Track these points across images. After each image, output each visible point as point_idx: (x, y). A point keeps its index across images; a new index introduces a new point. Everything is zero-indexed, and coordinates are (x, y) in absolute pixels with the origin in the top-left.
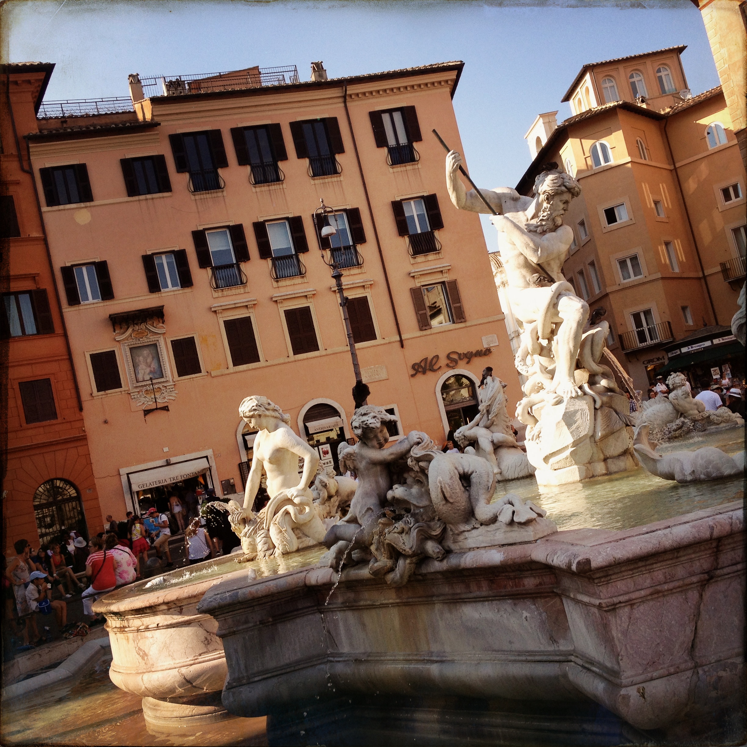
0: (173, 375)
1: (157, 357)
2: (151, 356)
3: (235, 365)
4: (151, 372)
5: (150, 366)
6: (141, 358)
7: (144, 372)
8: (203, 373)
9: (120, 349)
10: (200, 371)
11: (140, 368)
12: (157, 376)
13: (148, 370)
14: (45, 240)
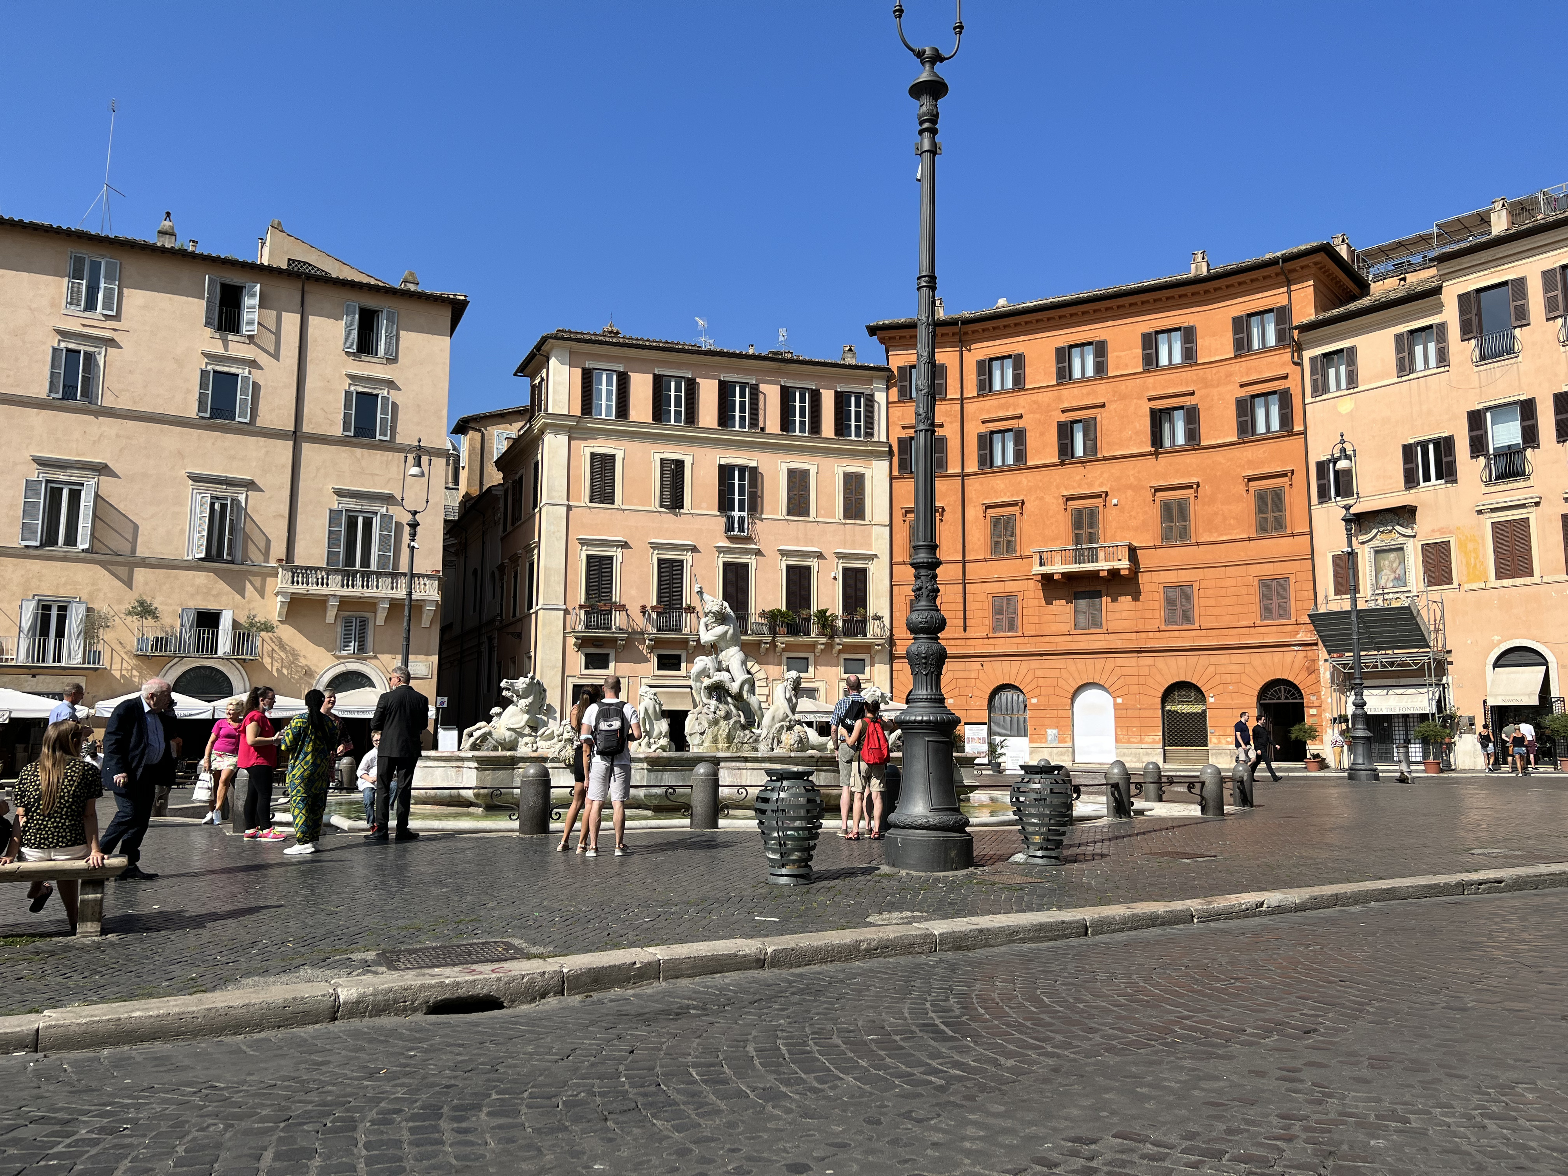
0: (1417, 585)
1: (1403, 562)
2: (1397, 561)
3: (1498, 577)
4: (1395, 578)
5: (1395, 572)
6: (1387, 562)
7: (1387, 578)
8: (1455, 585)
9: (1363, 552)
10: (1451, 582)
11: (1383, 573)
12: (1401, 583)
13: (1392, 577)
14: (1304, 433)
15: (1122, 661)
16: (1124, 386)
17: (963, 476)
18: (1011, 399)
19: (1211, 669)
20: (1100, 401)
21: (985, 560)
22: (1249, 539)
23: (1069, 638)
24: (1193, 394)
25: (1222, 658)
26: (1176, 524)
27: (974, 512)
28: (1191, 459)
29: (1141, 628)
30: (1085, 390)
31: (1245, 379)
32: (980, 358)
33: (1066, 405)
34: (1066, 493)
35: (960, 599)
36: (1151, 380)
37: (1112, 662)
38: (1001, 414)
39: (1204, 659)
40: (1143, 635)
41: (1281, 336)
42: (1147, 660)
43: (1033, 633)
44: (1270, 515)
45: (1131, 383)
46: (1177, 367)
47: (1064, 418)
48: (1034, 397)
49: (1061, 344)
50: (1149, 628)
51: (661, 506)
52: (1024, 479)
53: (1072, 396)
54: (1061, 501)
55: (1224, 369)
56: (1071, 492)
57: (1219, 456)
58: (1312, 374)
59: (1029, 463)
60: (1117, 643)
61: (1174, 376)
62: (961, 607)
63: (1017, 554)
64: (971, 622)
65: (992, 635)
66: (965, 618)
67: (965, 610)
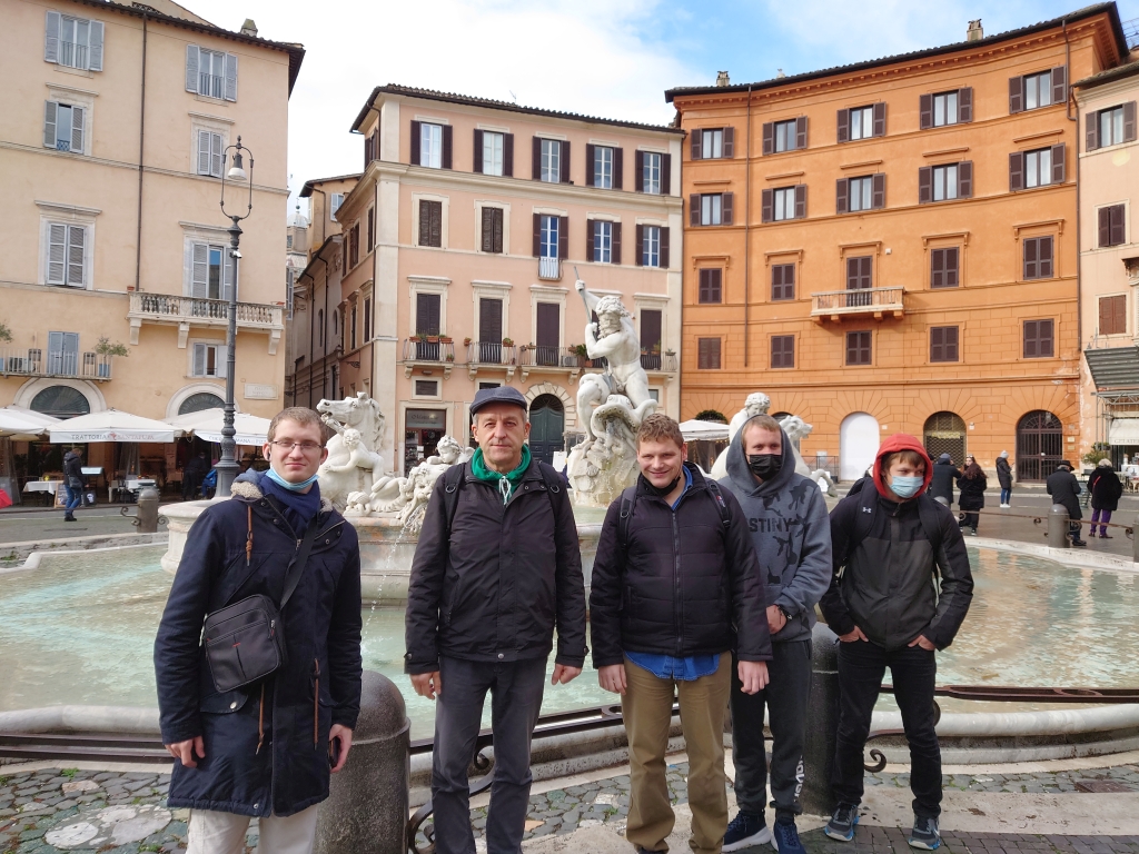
9: (1131, 294)
14: (1077, 185)
15: (889, 393)
16: (900, 145)
17: (749, 229)
18: (793, 159)
19: (973, 400)
20: (878, 159)
21: (766, 303)
22: (1016, 283)
23: (841, 373)
24: (966, 151)
25: (983, 391)
26: (945, 271)
27: (758, 262)
28: (963, 212)
29: (908, 364)
30: (864, 149)
31: (1019, 137)
32: (767, 122)
33: (845, 163)
34: (842, 243)
35: (742, 337)
36: (927, 139)
37: (878, 394)
38: (784, 173)
39: (966, 392)
40: (909, 370)
41: (1057, 95)
42: (911, 392)
43: (807, 368)
44: (1038, 262)
45: (907, 142)
46: (953, 126)
47: (843, 175)
48: (816, 157)
49: (842, 108)
50: (915, 363)
51: (483, 250)
52: (804, 231)
53: (851, 155)
54: (838, 251)
55: (998, 128)
56: (847, 243)
57: (990, 209)
58: (1087, 130)
59: (811, 216)
60: (884, 377)
61: (949, 135)
62: (743, 345)
63: (796, 298)
64: (752, 358)
65: (770, 369)
66: (747, 355)
67: (747, 348)
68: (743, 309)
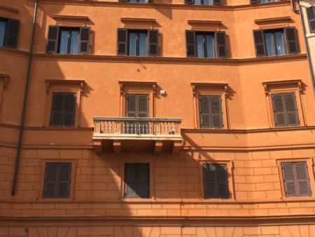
16: (170, 12)
18: (79, 7)
20: (152, 18)
21: (43, 128)
22: (271, 130)
24: (221, 24)
26: (211, 115)
27: (38, 87)
28: (221, 68)
30: (140, 10)
31: (259, 19)
33: (125, 17)
34: (122, 80)
35: (12, 162)
36: (190, 11)
38: (71, 15)
43: (83, 199)
44: (285, 113)
46: (209, 6)
47: (123, 26)
52: (86, 66)
53: (130, 13)
56: (126, 80)
59: (94, 55)
60: (163, 212)
61: (206, 12)
62: (12, 170)
63: (76, 126)
64: (21, 186)
65: (41, 200)
66: (15, 181)
67: (16, 173)
68: (17, 132)
